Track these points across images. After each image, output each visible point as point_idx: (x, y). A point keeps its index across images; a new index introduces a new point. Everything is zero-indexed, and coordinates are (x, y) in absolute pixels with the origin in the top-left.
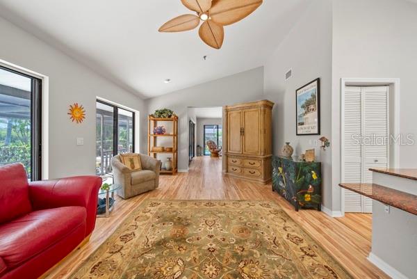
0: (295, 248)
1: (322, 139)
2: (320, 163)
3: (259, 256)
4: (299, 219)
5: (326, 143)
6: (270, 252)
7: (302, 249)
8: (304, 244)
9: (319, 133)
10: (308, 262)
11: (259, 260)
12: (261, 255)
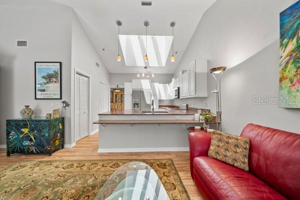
0: (74, 169)
1: (64, 102)
2: (63, 118)
3: (62, 188)
4: (57, 158)
5: (67, 105)
6: (65, 181)
7: (77, 167)
8: (76, 165)
9: (61, 98)
10: (85, 168)
11: (65, 189)
12: (62, 187)
